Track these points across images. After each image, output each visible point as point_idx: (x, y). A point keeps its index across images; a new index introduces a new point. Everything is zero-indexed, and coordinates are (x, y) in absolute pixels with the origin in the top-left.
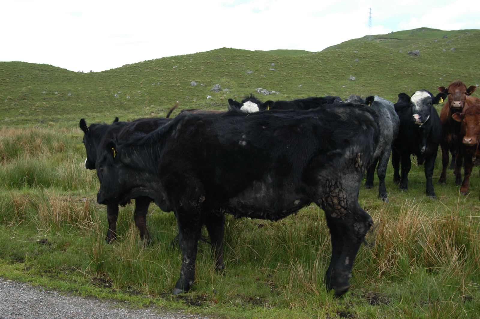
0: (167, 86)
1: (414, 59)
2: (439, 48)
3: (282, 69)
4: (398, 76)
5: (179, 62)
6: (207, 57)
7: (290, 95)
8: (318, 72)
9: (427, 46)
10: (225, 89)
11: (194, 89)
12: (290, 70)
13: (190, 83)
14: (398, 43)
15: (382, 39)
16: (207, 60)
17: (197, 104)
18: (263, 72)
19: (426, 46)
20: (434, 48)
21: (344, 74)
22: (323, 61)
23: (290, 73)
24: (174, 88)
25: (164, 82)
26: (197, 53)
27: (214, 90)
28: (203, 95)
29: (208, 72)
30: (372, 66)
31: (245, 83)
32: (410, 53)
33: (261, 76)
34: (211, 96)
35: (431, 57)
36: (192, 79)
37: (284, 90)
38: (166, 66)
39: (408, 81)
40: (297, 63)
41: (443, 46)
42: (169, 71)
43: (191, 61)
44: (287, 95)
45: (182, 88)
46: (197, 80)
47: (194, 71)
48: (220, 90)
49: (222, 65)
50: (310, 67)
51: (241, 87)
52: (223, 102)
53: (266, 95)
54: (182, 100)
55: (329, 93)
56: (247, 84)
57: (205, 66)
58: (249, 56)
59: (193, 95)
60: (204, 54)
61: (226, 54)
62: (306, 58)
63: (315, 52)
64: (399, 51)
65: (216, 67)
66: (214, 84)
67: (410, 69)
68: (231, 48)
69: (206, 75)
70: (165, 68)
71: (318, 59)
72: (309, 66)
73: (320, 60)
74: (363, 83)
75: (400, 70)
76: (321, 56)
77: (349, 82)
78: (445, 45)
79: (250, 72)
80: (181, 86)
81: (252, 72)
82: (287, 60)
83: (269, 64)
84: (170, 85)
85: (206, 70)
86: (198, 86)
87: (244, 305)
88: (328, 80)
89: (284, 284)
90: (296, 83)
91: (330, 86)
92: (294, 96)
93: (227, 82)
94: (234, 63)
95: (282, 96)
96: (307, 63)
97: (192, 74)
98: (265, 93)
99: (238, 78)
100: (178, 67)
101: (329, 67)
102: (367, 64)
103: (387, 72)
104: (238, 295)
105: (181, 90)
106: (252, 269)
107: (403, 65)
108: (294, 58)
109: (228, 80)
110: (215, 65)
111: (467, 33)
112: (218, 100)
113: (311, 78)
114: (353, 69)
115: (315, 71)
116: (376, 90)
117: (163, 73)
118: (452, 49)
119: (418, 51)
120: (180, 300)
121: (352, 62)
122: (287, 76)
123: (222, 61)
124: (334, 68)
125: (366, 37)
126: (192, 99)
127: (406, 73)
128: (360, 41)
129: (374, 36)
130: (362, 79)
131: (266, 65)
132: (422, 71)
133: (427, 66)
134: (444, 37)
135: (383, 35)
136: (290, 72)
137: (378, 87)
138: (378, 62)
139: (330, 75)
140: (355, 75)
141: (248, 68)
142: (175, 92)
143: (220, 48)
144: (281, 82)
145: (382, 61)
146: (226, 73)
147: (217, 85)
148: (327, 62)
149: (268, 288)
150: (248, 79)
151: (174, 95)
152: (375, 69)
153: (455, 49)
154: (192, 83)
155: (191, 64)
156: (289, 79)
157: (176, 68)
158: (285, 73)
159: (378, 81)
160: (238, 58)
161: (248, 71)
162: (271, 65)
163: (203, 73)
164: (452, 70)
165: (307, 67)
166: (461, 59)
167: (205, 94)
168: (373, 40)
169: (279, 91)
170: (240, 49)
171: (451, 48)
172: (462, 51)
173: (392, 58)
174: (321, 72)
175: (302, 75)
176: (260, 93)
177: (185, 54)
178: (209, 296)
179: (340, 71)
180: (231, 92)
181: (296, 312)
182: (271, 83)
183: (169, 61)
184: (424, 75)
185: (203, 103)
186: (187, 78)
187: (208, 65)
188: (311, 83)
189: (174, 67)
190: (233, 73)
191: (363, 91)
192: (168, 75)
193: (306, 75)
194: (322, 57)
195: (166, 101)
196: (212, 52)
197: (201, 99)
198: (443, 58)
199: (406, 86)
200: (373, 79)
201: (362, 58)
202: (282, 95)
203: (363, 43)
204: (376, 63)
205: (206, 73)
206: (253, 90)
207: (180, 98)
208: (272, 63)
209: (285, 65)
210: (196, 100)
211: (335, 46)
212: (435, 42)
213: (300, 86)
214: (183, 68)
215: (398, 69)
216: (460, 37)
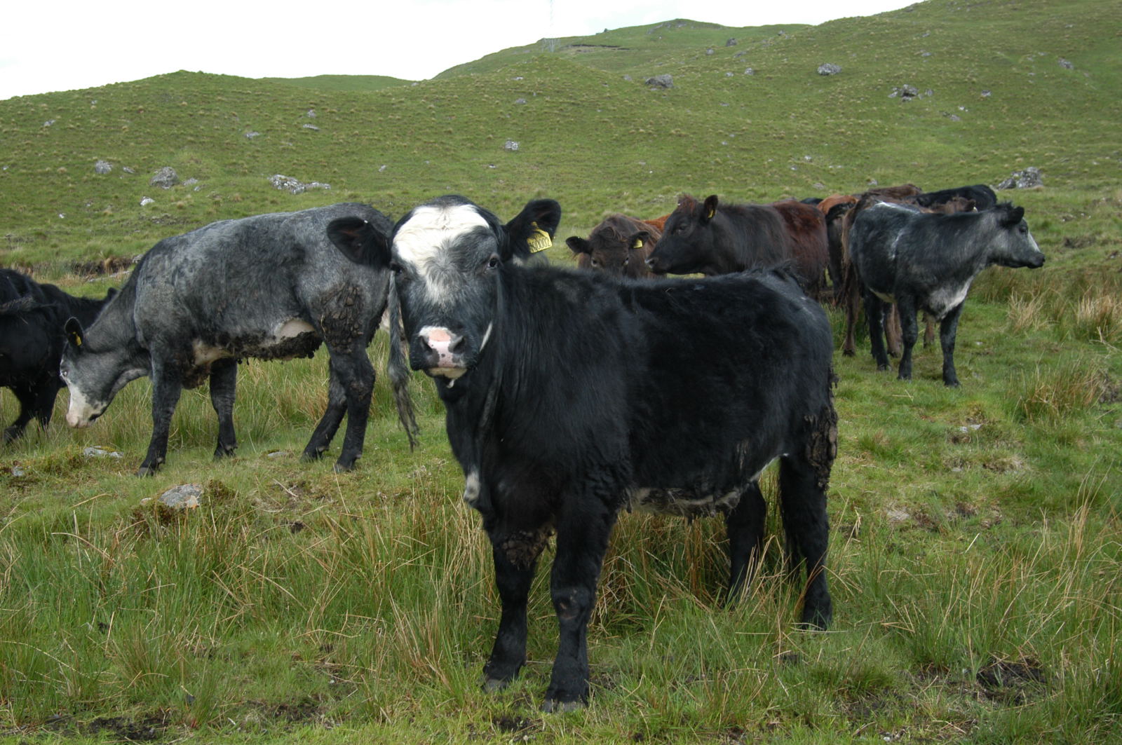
0: (31, 174)
1: (660, 95)
2: (718, 70)
3: (337, 126)
4: (623, 138)
5: (61, 110)
6: (136, 95)
7: (358, 192)
8: (428, 130)
9: (690, 65)
10: (188, 179)
11: (104, 181)
12: (354, 128)
13: (92, 166)
14: (620, 57)
15: (582, 48)
16: (138, 104)
17: (114, 222)
18: (288, 134)
19: (687, 63)
20: (706, 68)
21: (491, 136)
22: (439, 104)
23: (357, 134)
24: (52, 179)
25: (20, 163)
26: (109, 85)
27: (161, 183)
28: (131, 198)
29: (140, 136)
30: (559, 115)
31: (240, 162)
32: (650, 82)
33: (282, 145)
34: (152, 198)
35: (699, 91)
36: (98, 155)
37: (342, 179)
38: (25, 120)
39: (648, 150)
40: (372, 110)
41: (726, 65)
42: (35, 135)
43: (93, 107)
44: (350, 193)
45: (73, 180)
46: (111, 158)
47: (99, 132)
48: (175, 182)
49: (178, 117)
50: (405, 120)
51: (230, 173)
52: (184, 213)
53: (298, 193)
54: (75, 210)
55: (457, 183)
56: (246, 166)
57: (132, 120)
58: (249, 94)
59: (105, 198)
60: (128, 89)
61: (185, 88)
62: (396, 96)
63: (417, 80)
64: (622, 77)
65: (163, 123)
66: (158, 167)
67: (651, 121)
68: (201, 73)
69: (137, 143)
70: (21, 126)
71: (427, 98)
72: (404, 117)
73: (432, 101)
74: (538, 156)
75: (627, 123)
76: (435, 90)
77: (504, 155)
78: (731, 63)
79: (254, 134)
80: (68, 174)
81: (258, 134)
82: (349, 101)
83: (302, 114)
84: (39, 170)
85: (136, 131)
86: (116, 173)
87: (265, 726)
88: (453, 152)
89: (363, 665)
90: (371, 160)
91: (456, 166)
92: (369, 194)
93: (192, 162)
94: (209, 110)
95: (338, 195)
96: (398, 109)
97: (97, 142)
98: (295, 188)
99: (223, 150)
100: (58, 123)
101: (454, 118)
102: (545, 110)
103: (596, 129)
104: (249, 702)
105: (70, 185)
106: (282, 635)
107: (633, 112)
108: (364, 95)
109: (196, 156)
110: (157, 116)
111: (781, 32)
112: (170, 210)
113: (409, 147)
114: (514, 124)
115: (420, 129)
116: (570, 173)
117: (15, 138)
118: (747, 72)
119: (668, 77)
120: (102, 730)
121: (510, 106)
122: (348, 142)
123: (178, 107)
124: (466, 120)
125: (542, 42)
126: (102, 208)
127: (641, 130)
128: (527, 52)
129: (563, 40)
130: (537, 148)
131: (293, 115)
132: (679, 126)
133: (690, 113)
134: (729, 43)
135: (586, 37)
136: (357, 132)
137: (575, 166)
138: (573, 104)
139: (458, 137)
140: (520, 137)
141: (248, 123)
142: (52, 190)
143: (170, 72)
144: (333, 159)
145: (581, 101)
146: (190, 138)
147: (166, 170)
148: (449, 105)
149: (324, 679)
150: (249, 153)
151: (51, 198)
152: (568, 122)
153: (755, 72)
154: (97, 165)
155: (94, 114)
156: (355, 150)
157: (53, 125)
158: (344, 137)
159: (575, 152)
160: (219, 98)
161: (246, 131)
162: (305, 115)
163: (127, 138)
164: (749, 121)
165: (399, 119)
166: (768, 96)
167: (136, 194)
168: (561, 49)
169: (330, 182)
170: (223, 75)
171: (746, 68)
172: (771, 76)
173: (608, 95)
174: (434, 131)
175: (385, 141)
176: (280, 188)
177: (77, 89)
178: (175, 712)
179: (481, 127)
180: (204, 189)
181: (396, 730)
182: (307, 161)
183: (32, 106)
184: (685, 136)
185: (132, 218)
186: (84, 153)
187: (141, 118)
188: (410, 159)
189: (47, 124)
190: (207, 137)
191: (540, 177)
192: (32, 145)
193: (396, 139)
194: (436, 93)
195: (30, 214)
196: (150, 83)
197: (125, 206)
198: (728, 92)
199: (644, 163)
200: (564, 147)
201: (535, 94)
202: (338, 192)
203: (536, 58)
204: (570, 108)
205: (137, 137)
206: (263, 181)
207: (68, 205)
208: (308, 109)
209: (343, 114)
210: (112, 210)
211: (467, 64)
212: (707, 55)
213: (384, 167)
214: (72, 126)
215: (622, 122)
216: (764, 42)
